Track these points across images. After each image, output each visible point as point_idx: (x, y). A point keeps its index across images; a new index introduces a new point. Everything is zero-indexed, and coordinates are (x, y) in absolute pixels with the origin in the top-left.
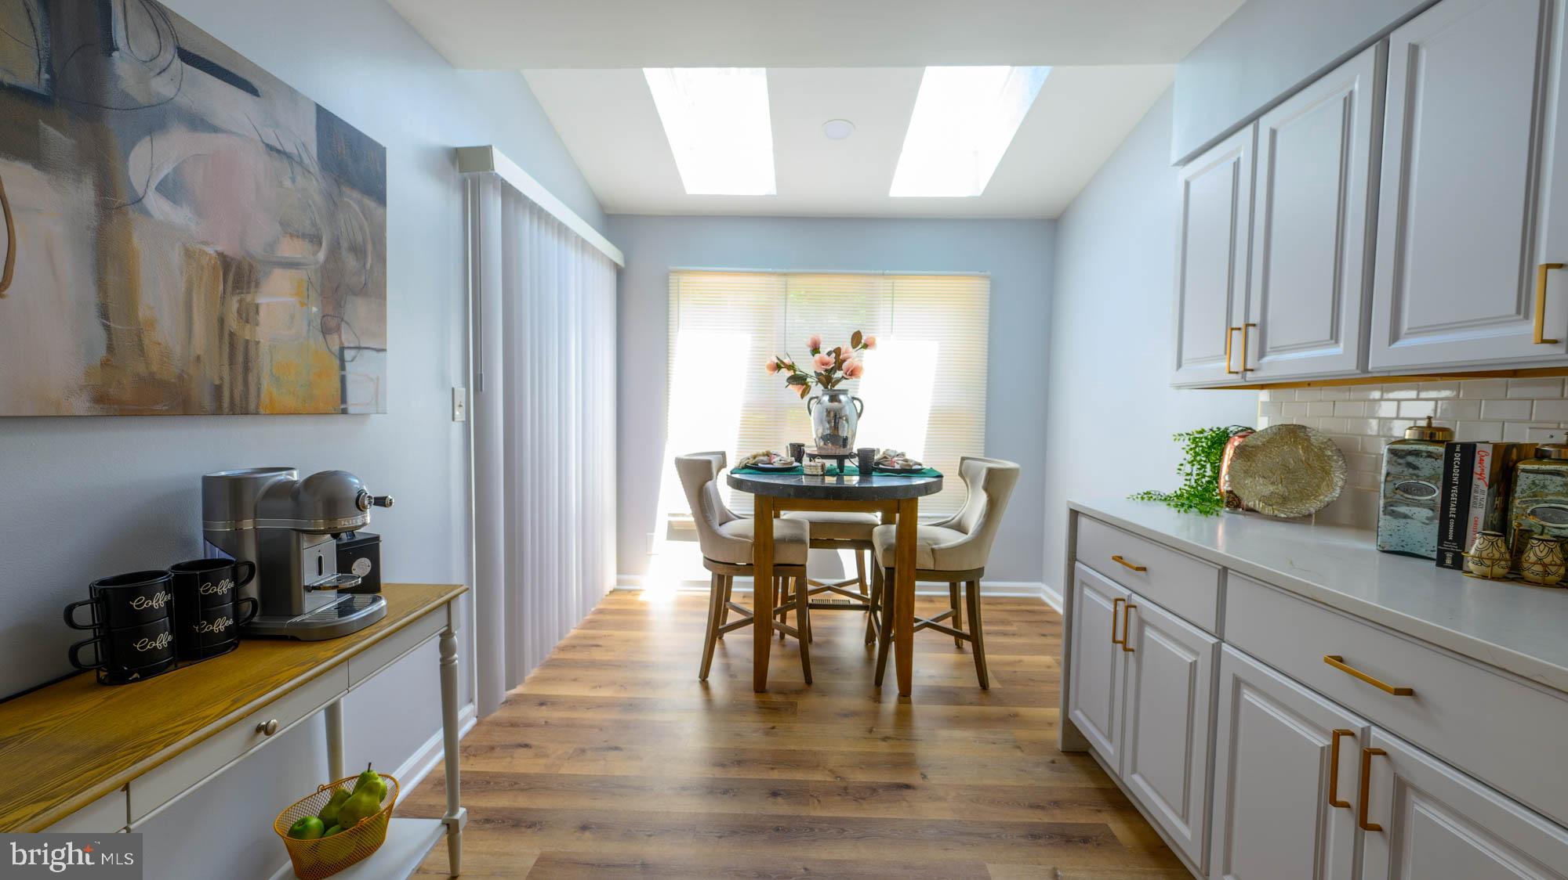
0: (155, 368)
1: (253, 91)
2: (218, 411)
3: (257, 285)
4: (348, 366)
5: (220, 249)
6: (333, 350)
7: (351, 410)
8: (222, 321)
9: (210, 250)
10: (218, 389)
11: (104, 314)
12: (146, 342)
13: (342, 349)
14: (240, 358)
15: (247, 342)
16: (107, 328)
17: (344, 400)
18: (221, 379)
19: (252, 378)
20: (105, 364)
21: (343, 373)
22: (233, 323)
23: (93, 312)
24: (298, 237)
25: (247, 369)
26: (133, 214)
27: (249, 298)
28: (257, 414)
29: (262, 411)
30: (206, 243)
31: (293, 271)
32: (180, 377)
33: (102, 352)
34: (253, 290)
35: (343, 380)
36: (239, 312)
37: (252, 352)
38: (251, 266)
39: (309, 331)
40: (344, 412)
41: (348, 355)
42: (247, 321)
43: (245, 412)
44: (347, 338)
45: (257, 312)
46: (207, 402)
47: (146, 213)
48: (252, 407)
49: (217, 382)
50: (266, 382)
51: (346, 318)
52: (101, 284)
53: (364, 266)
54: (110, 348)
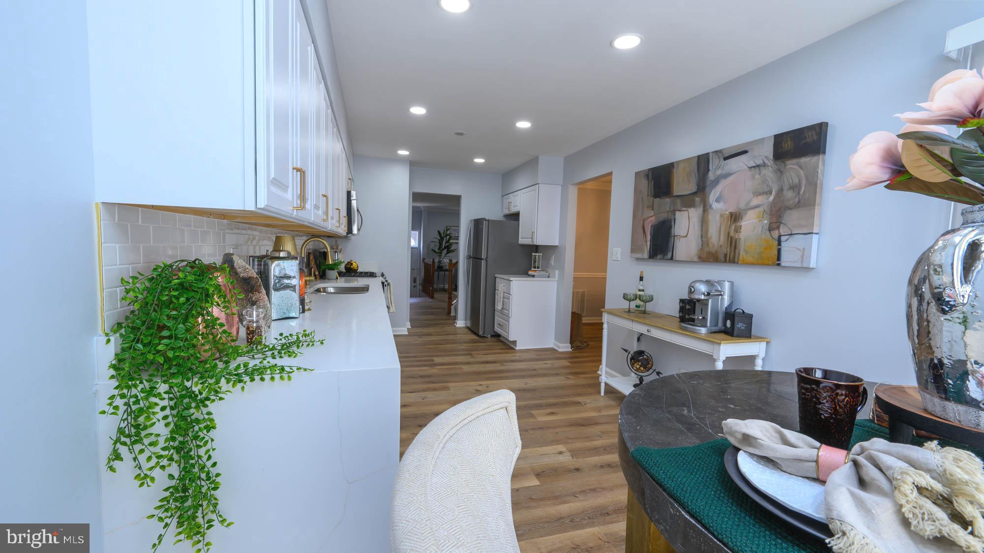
0: (710, 249)
1: (745, 152)
2: (725, 261)
3: (742, 218)
4: (783, 244)
5: (730, 211)
6: (774, 237)
7: (783, 264)
8: (729, 233)
9: (727, 213)
10: (726, 255)
11: (702, 237)
12: (709, 242)
13: (780, 237)
14: (733, 245)
15: (736, 239)
16: (702, 240)
17: (779, 258)
18: (727, 252)
19: (737, 251)
20: (701, 249)
21: (779, 247)
22: (732, 234)
23: (700, 237)
24: (760, 195)
25: (735, 248)
26: (709, 210)
27: (738, 224)
28: (738, 263)
29: (740, 263)
30: (726, 211)
31: (758, 209)
32: (716, 251)
33: (701, 246)
34: (740, 221)
35: (779, 251)
36: (734, 229)
37: (738, 242)
38: (740, 213)
39: (762, 232)
40: (779, 265)
41: (783, 238)
42: (737, 232)
43: (734, 262)
44: (783, 230)
45: (741, 228)
46: (722, 258)
47: (712, 209)
48: (736, 260)
49: (725, 253)
50: (742, 253)
51: (783, 222)
52: (702, 230)
53: (799, 193)
54: (702, 245)
